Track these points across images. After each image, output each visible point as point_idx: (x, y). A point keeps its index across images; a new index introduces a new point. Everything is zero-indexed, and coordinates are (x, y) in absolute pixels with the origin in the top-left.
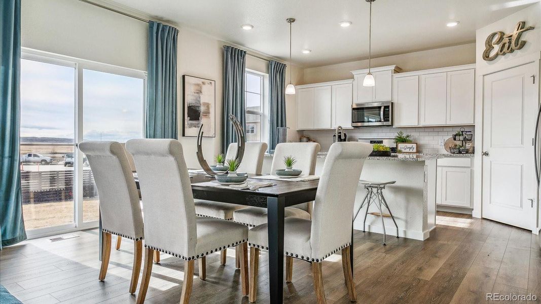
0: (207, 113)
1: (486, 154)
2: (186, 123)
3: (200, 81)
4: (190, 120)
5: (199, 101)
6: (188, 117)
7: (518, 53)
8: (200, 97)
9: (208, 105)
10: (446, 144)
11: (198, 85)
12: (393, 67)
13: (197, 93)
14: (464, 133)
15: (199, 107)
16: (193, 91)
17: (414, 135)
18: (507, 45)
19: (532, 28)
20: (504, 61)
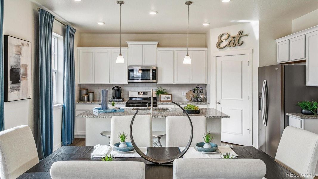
0: (25, 74)
1: (219, 103)
2: (9, 87)
3: (19, 42)
4: (12, 83)
5: (19, 63)
6: (11, 80)
7: (238, 47)
8: (20, 59)
9: (25, 67)
10: (187, 96)
11: (18, 46)
12: (157, 43)
13: (18, 55)
14: (199, 89)
15: (19, 69)
16: (14, 53)
17: (168, 89)
18: (232, 42)
19: (247, 36)
20: (229, 51)
